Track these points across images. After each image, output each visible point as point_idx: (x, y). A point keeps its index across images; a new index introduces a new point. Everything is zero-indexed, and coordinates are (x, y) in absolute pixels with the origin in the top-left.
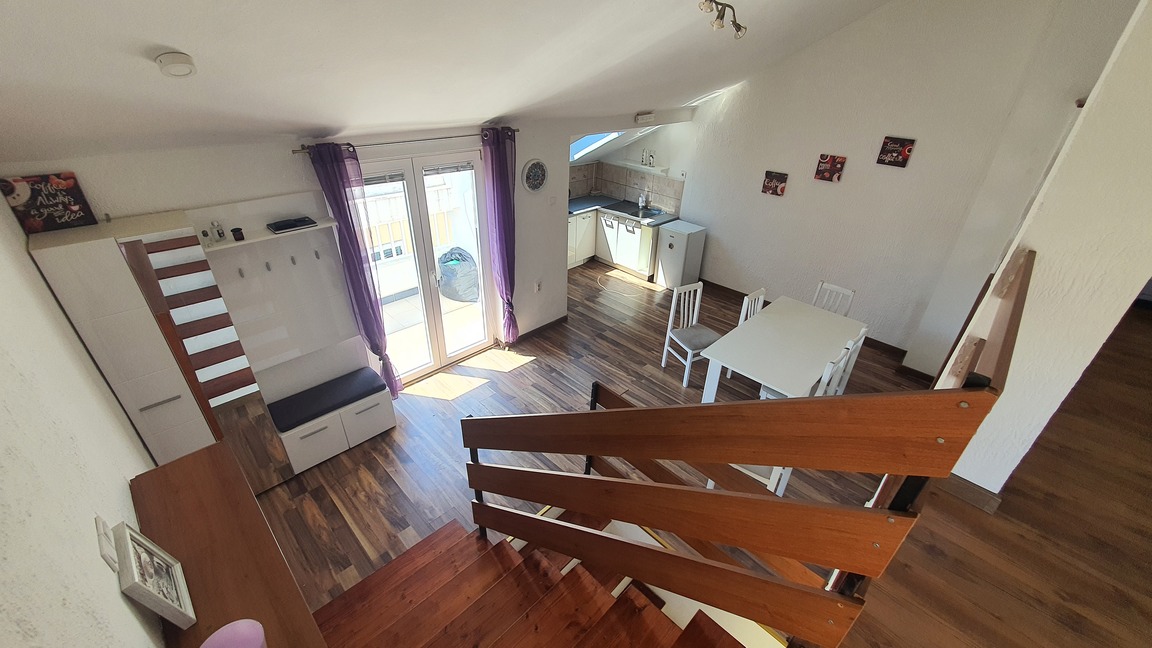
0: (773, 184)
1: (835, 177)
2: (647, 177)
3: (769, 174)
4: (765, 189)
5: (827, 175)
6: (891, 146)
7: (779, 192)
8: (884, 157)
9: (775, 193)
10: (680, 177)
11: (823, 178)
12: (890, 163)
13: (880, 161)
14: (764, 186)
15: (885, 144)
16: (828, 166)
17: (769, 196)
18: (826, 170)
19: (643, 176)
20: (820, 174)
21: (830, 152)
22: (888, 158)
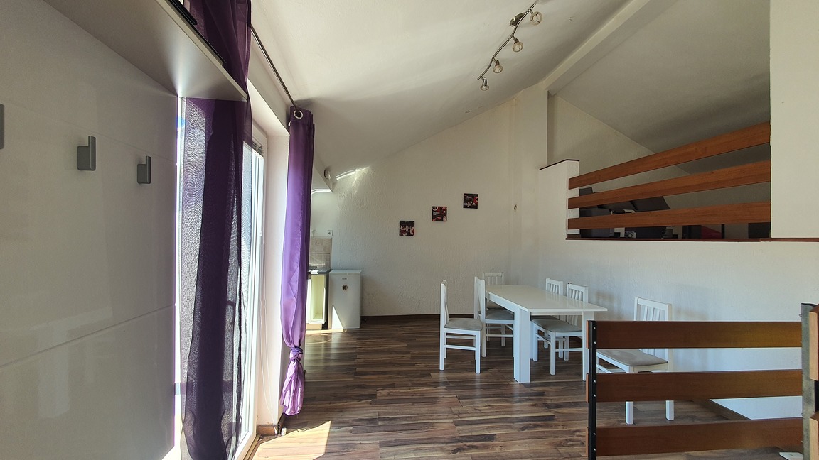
0: (407, 228)
1: (444, 218)
3: (402, 223)
4: (402, 233)
5: (439, 218)
6: (468, 198)
7: (412, 233)
8: (467, 204)
9: (409, 234)
10: (327, 235)
11: (438, 220)
12: (470, 207)
13: (465, 207)
14: (400, 231)
15: (465, 197)
16: (438, 213)
17: (405, 238)
18: (438, 215)
20: (435, 218)
21: (438, 205)
22: (468, 205)
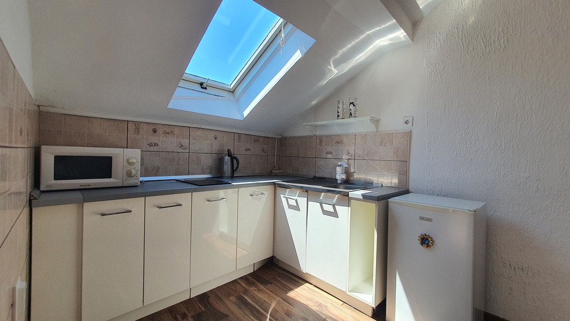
2: (345, 140)
10: (402, 128)
19: (338, 141)
